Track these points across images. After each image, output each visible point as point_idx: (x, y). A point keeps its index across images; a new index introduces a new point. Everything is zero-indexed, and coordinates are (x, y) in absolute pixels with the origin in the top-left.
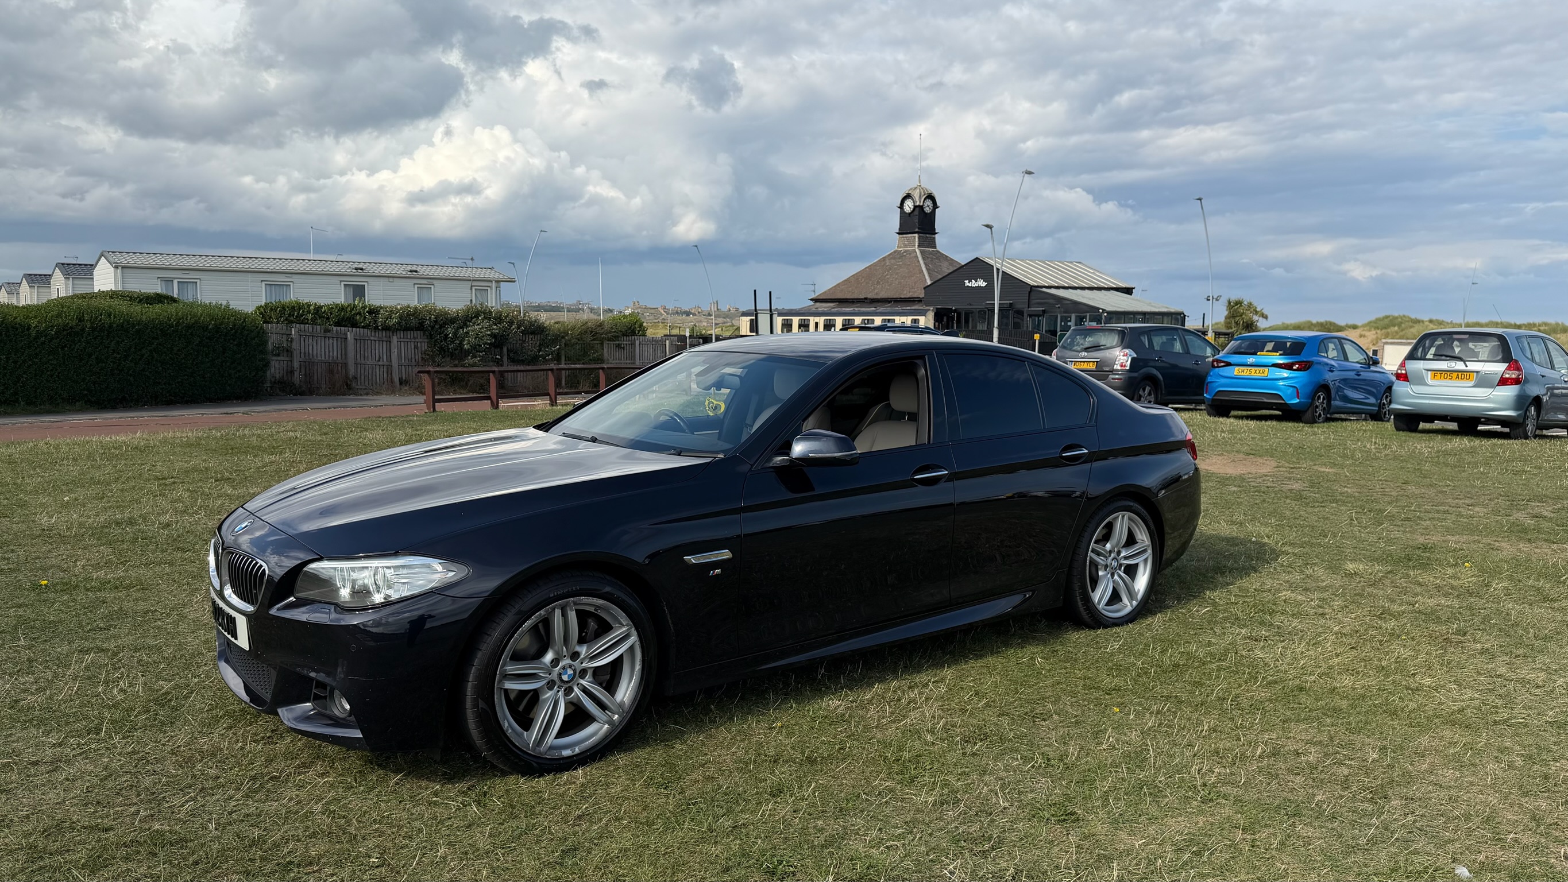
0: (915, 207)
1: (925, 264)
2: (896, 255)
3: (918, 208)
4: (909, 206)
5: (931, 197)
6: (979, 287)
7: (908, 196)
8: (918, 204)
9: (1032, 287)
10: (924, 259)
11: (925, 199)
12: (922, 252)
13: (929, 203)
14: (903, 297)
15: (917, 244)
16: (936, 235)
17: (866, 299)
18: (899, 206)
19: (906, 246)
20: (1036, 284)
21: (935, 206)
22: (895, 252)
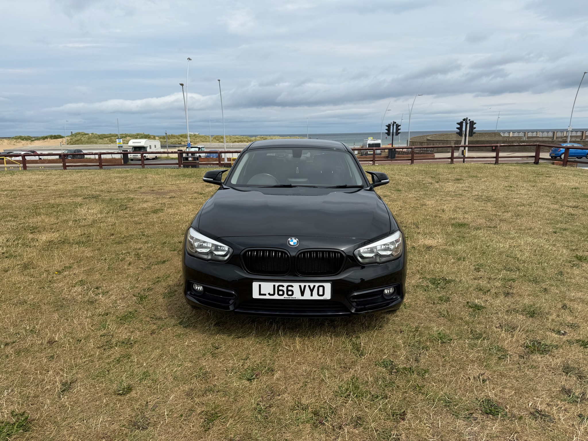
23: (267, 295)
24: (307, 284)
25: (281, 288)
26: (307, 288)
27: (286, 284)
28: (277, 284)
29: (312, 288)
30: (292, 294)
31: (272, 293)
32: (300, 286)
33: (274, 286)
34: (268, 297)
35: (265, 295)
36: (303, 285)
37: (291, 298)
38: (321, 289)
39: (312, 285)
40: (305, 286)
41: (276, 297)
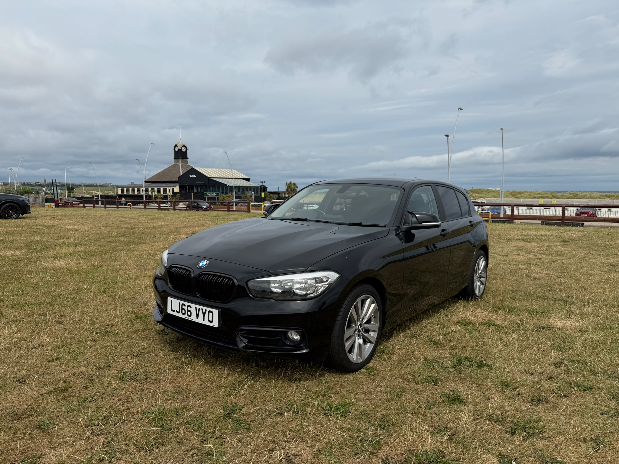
0: (179, 149)
1: (182, 169)
2: (173, 166)
3: (180, 150)
4: (177, 149)
5: (184, 146)
6: (194, 177)
7: (176, 146)
8: (180, 148)
9: (209, 178)
10: (182, 167)
11: (182, 147)
12: (182, 165)
13: (184, 148)
14: (172, 180)
15: (180, 162)
16: (188, 160)
17: (160, 181)
18: (173, 148)
19: (177, 163)
20: (210, 177)
21: (187, 149)
22: (173, 165)
23: (175, 311)
24: (201, 307)
25: (184, 307)
26: (201, 311)
27: (187, 304)
28: (182, 302)
29: (204, 312)
30: (190, 316)
31: (178, 311)
32: (196, 308)
33: (180, 303)
34: (175, 314)
35: (174, 311)
36: (198, 307)
37: (190, 318)
38: (211, 314)
39: (204, 308)
40: (199, 309)
41: (180, 315)
